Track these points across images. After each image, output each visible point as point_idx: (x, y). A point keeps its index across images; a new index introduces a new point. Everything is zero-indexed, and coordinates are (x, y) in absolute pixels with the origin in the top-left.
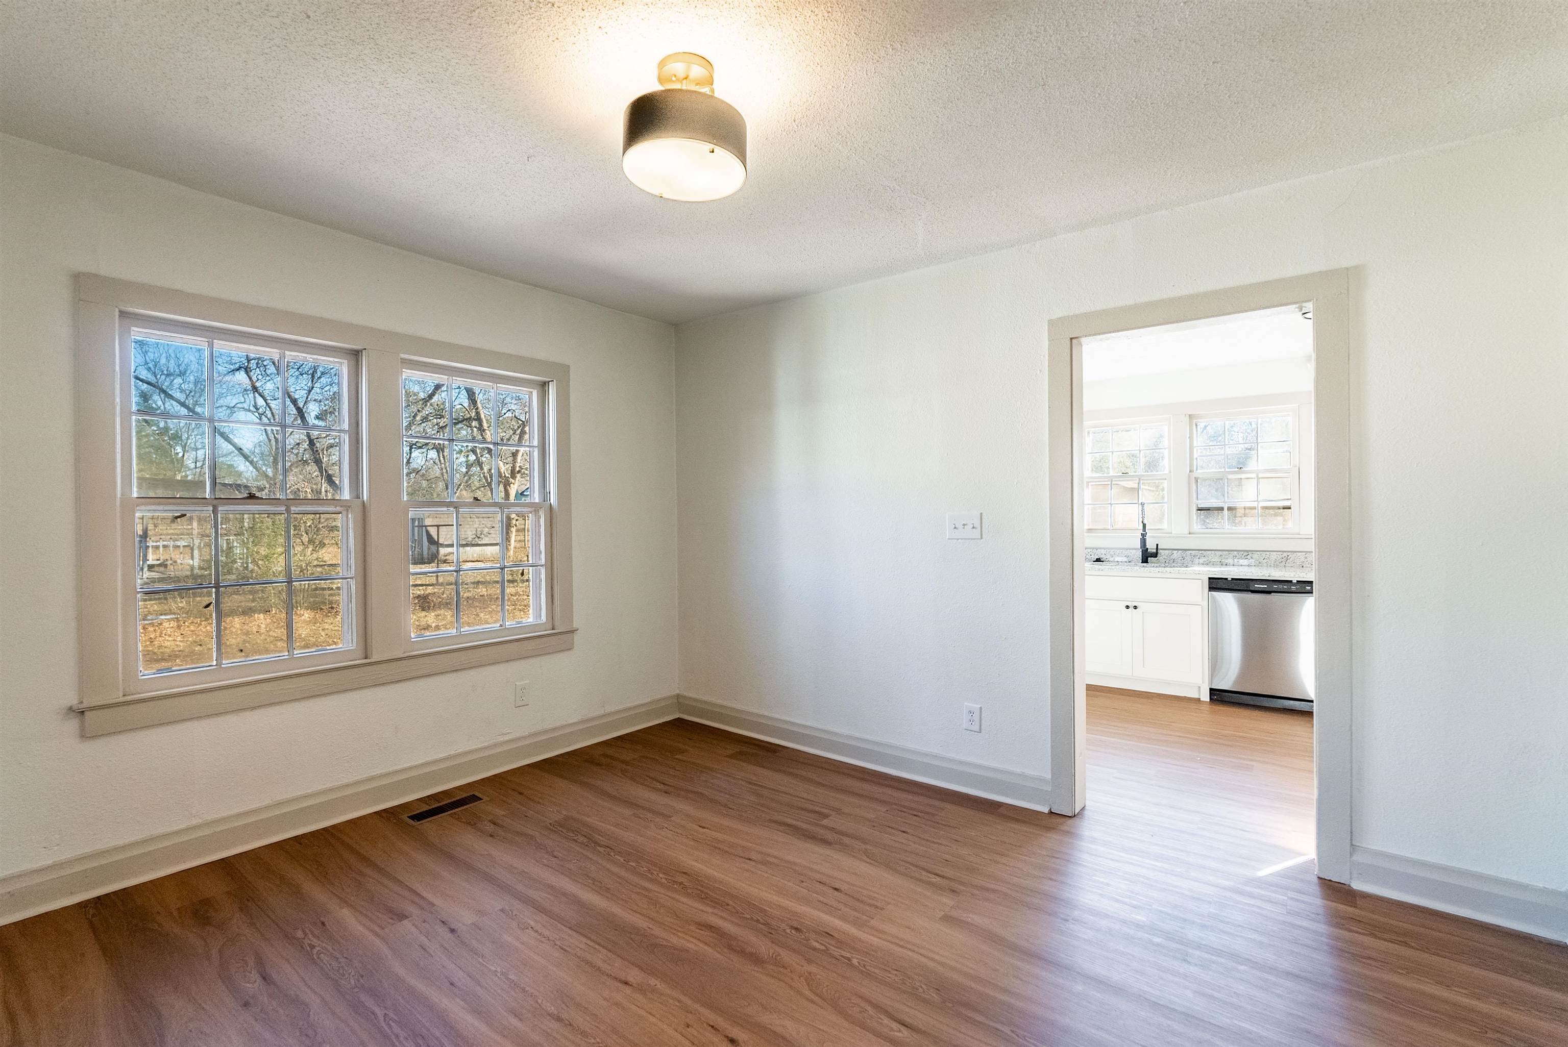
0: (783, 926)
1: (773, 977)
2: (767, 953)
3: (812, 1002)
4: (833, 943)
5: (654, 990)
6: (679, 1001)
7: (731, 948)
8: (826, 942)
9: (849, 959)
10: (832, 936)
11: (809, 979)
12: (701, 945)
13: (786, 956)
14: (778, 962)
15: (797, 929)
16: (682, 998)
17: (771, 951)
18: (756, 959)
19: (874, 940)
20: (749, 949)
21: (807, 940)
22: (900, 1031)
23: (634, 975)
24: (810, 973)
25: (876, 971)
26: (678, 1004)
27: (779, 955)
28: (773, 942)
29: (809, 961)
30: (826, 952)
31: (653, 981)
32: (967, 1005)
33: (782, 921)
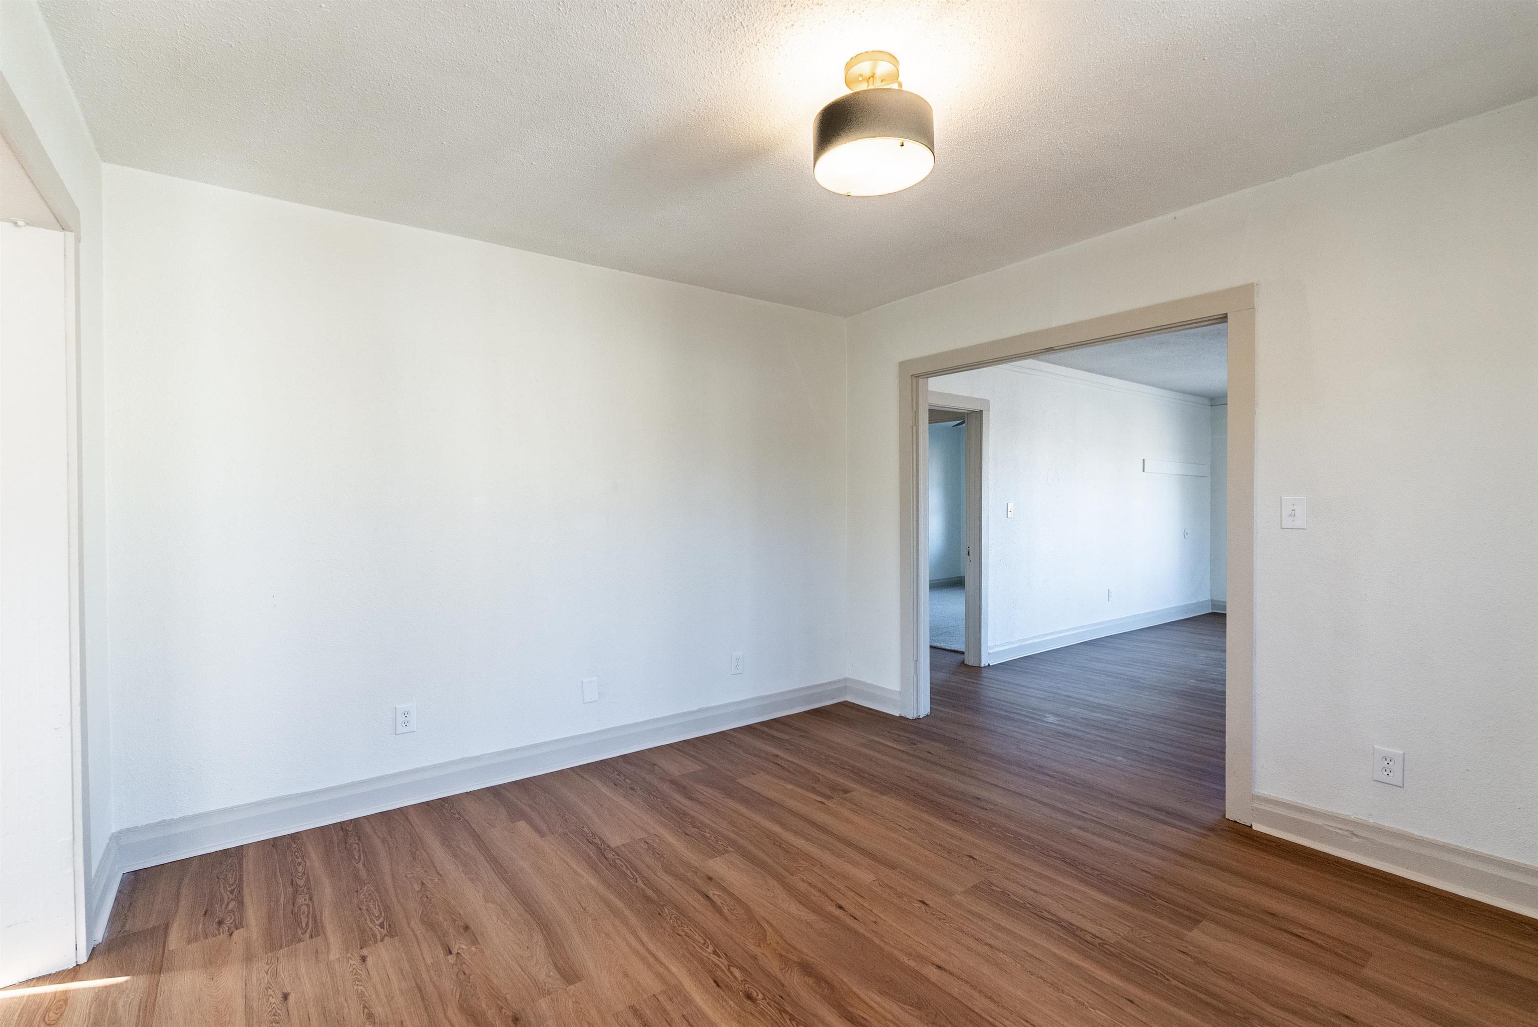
0: (762, 1004)
1: (795, 948)
2: (793, 974)
3: (768, 922)
4: (719, 973)
5: (910, 955)
6: (884, 941)
7: (831, 987)
8: (726, 975)
9: (715, 952)
10: (715, 982)
11: (762, 939)
12: (863, 996)
13: (774, 966)
14: (785, 961)
15: (749, 997)
16: (882, 944)
17: (787, 975)
18: (807, 969)
19: (675, 968)
20: (811, 981)
21: (745, 980)
22: (714, 894)
23: (933, 974)
24: (759, 946)
25: (697, 937)
26: (885, 939)
27: (781, 970)
28: (783, 985)
29: (754, 958)
30: (732, 963)
31: (912, 964)
32: (648, 899)
33: (762, 1013)
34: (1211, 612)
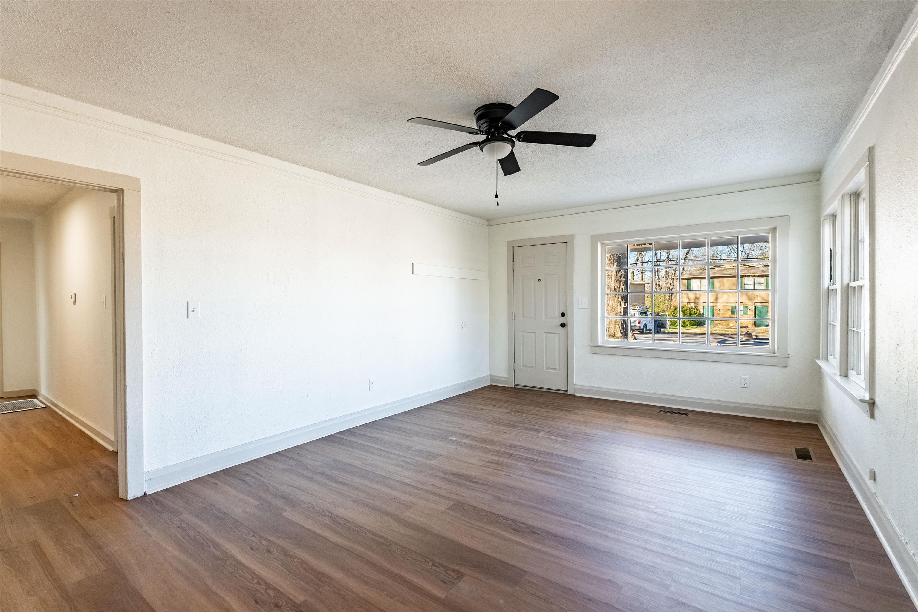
34: (490, 384)
